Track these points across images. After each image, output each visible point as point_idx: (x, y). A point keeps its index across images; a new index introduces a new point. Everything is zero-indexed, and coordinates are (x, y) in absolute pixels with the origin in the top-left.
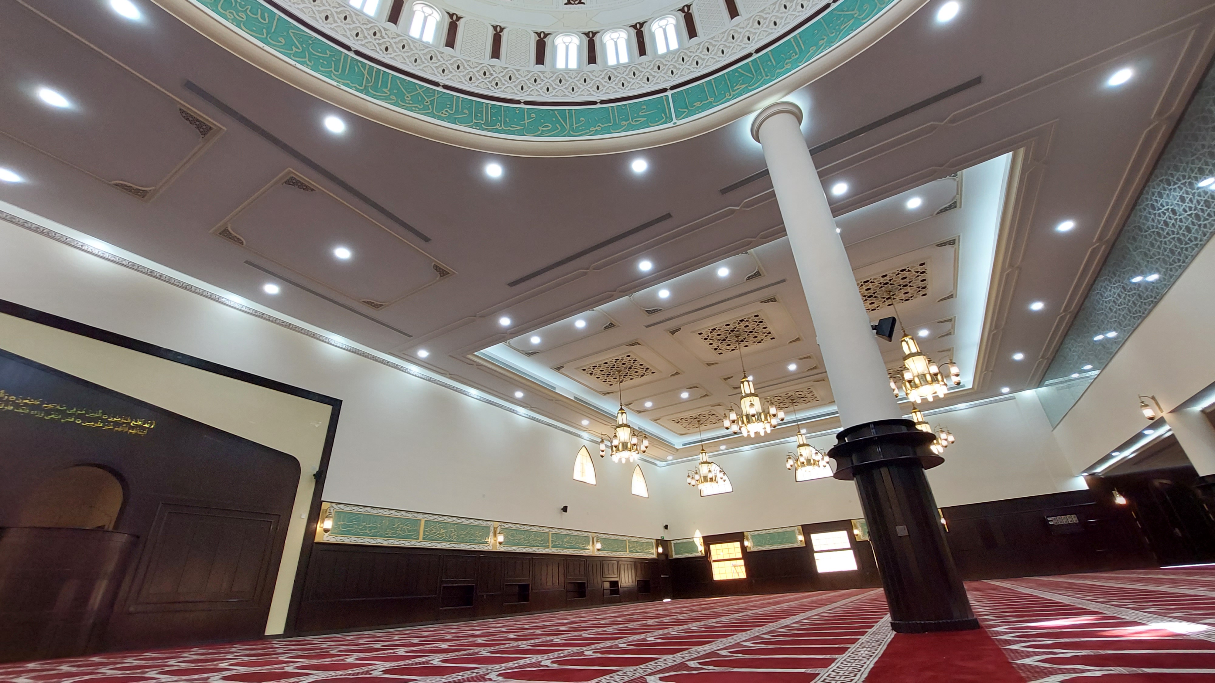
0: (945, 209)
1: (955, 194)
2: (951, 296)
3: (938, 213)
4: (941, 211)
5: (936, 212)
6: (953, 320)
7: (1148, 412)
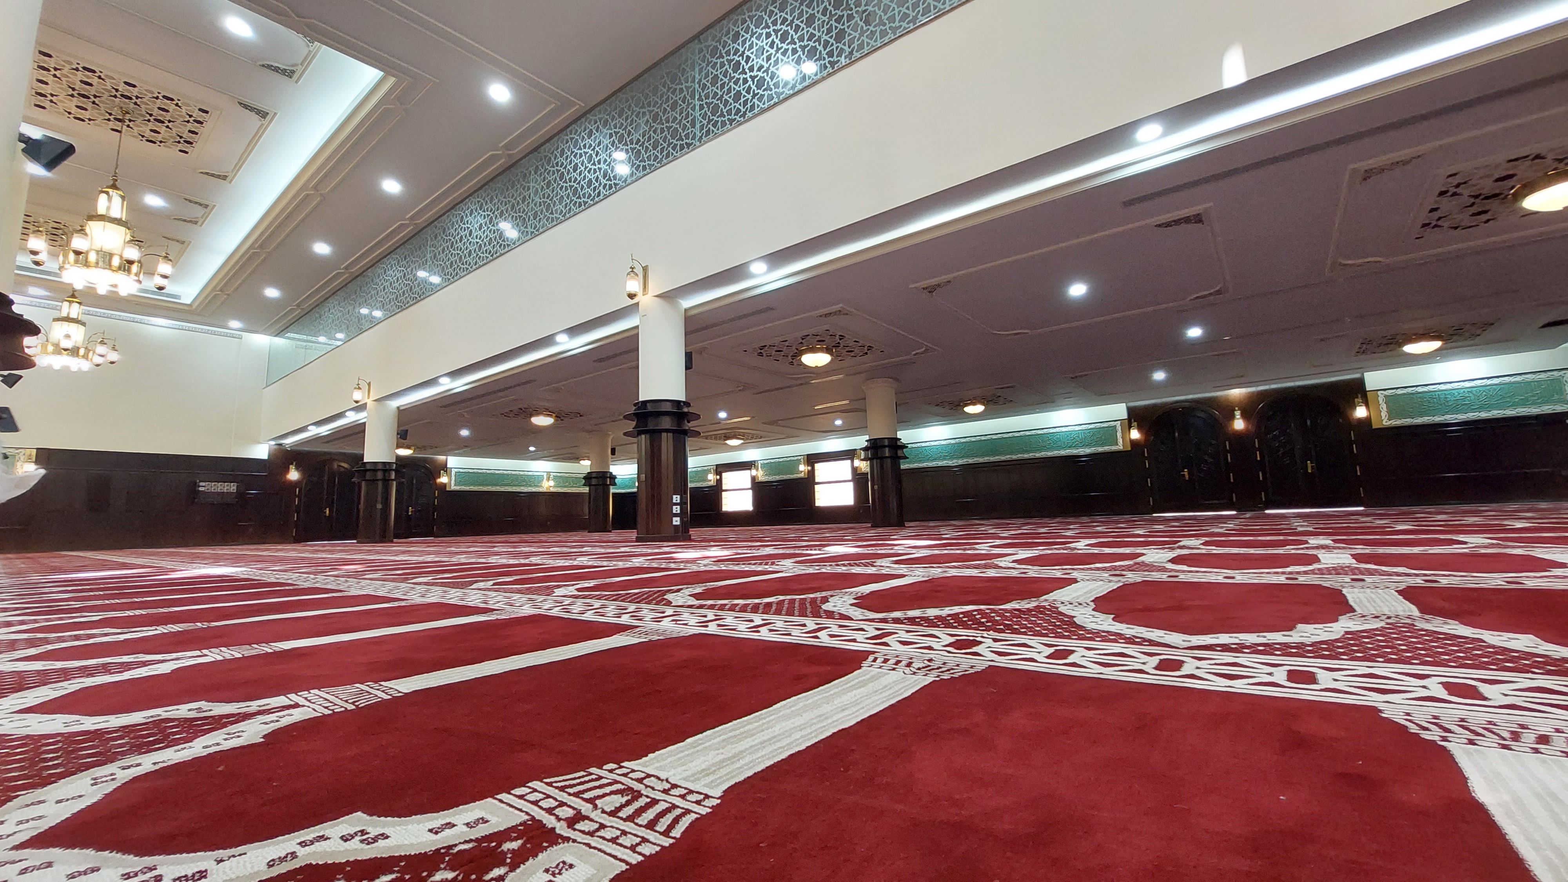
0: (276, 69)
1: (300, 62)
2: (224, 178)
3: (263, 66)
4: (269, 67)
5: (262, 63)
6: (209, 208)
7: (357, 395)
